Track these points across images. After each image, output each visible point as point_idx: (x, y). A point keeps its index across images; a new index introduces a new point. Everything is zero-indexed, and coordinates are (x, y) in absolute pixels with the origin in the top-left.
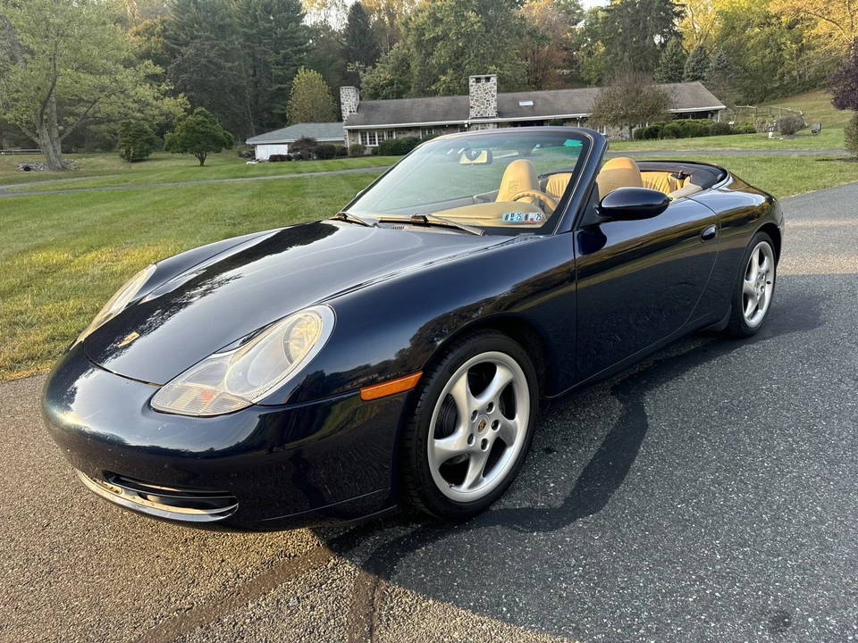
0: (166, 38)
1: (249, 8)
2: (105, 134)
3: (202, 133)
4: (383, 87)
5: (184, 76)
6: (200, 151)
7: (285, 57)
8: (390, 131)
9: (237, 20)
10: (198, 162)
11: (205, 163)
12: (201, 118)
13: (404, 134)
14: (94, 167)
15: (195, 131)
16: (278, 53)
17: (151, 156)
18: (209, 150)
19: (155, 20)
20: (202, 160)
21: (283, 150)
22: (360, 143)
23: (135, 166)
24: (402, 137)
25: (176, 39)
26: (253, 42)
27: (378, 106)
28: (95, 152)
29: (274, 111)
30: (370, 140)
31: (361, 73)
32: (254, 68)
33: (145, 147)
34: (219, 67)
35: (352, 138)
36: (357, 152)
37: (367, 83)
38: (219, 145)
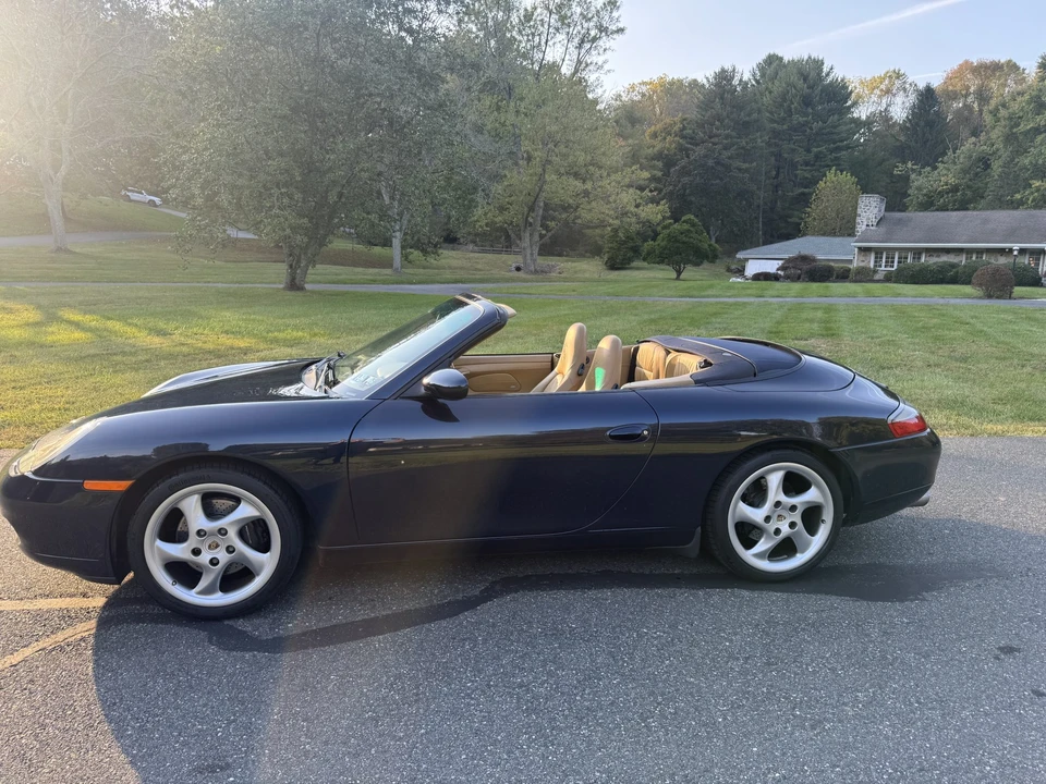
0: (683, 137)
1: (784, 100)
2: (597, 238)
3: (684, 243)
4: (941, 194)
5: (686, 179)
6: (678, 263)
7: (818, 157)
8: (918, 252)
9: (768, 115)
10: (674, 275)
11: (681, 277)
12: (686, 226)
13: (938, 256)
14: (576, 272)
15: (677, 241)
16: (809, 151)
17: (634, 264)
18: (688, 262)
19: (676, 119)
20: (679, 273)
21: (771, 267)
22: (872, 265)
23: (615, 275)
24: (934, 260)
25: (692, 138)
26: (781, 139)
27: (910, 220)
28: (584, 256)
29: (789, 220)
30: (886, 262)
31: (913, 176)
32: (778, 169)
33: (629, 255)
34: (728, 168)
35: (862, 258)
36: (864, 276)
37: (919, 189)
38: (700, 256)
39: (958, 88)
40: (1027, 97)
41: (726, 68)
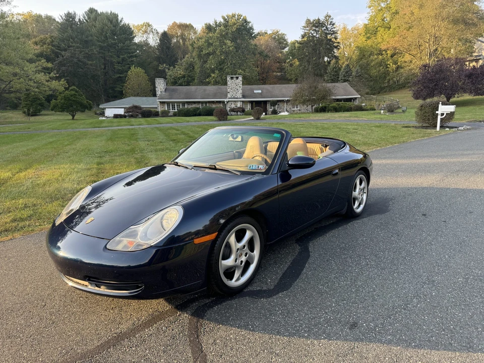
0: (53, 46)
1: (103, 31)
2: (13, 99)
3: (74, 101)
4: (179, 78)
5: (64, 68)
6: (72, 111)
7: (123, 59)
8: (184, 103)
9: (95, 38)
10: (71, 117)
11: (75, 118)
12: (73, 92)
13: (191, 105)
14: (6, 119)
15: (69, 100)
16: (119, 57)
17: (43, 112)
18: (78, 110)
19: (47, 36)
20: (73, 116)
21: (121, 112)
22: (166, 109)
23: (32, 119)
24: (190, 107)
25: (58, 47)
26: (104, 51)
27: (177, 89)
28: (7, 109)
29: (115, 89)
30: (172, 108)
31: (167, 70)
32: (105, 64)
33: (38, 108)
34: (85, 64)
35: (162, 106)
36: (165, 114)
37: (170, 76)
38: (84, 108)
39: (174, 33)
40: (204, 40)
41: (70, 12)
